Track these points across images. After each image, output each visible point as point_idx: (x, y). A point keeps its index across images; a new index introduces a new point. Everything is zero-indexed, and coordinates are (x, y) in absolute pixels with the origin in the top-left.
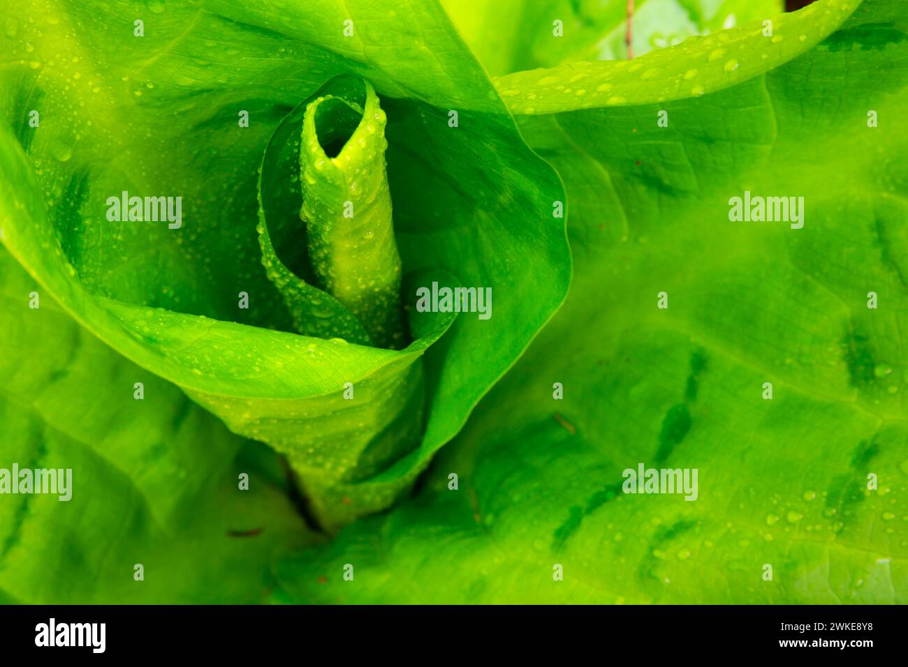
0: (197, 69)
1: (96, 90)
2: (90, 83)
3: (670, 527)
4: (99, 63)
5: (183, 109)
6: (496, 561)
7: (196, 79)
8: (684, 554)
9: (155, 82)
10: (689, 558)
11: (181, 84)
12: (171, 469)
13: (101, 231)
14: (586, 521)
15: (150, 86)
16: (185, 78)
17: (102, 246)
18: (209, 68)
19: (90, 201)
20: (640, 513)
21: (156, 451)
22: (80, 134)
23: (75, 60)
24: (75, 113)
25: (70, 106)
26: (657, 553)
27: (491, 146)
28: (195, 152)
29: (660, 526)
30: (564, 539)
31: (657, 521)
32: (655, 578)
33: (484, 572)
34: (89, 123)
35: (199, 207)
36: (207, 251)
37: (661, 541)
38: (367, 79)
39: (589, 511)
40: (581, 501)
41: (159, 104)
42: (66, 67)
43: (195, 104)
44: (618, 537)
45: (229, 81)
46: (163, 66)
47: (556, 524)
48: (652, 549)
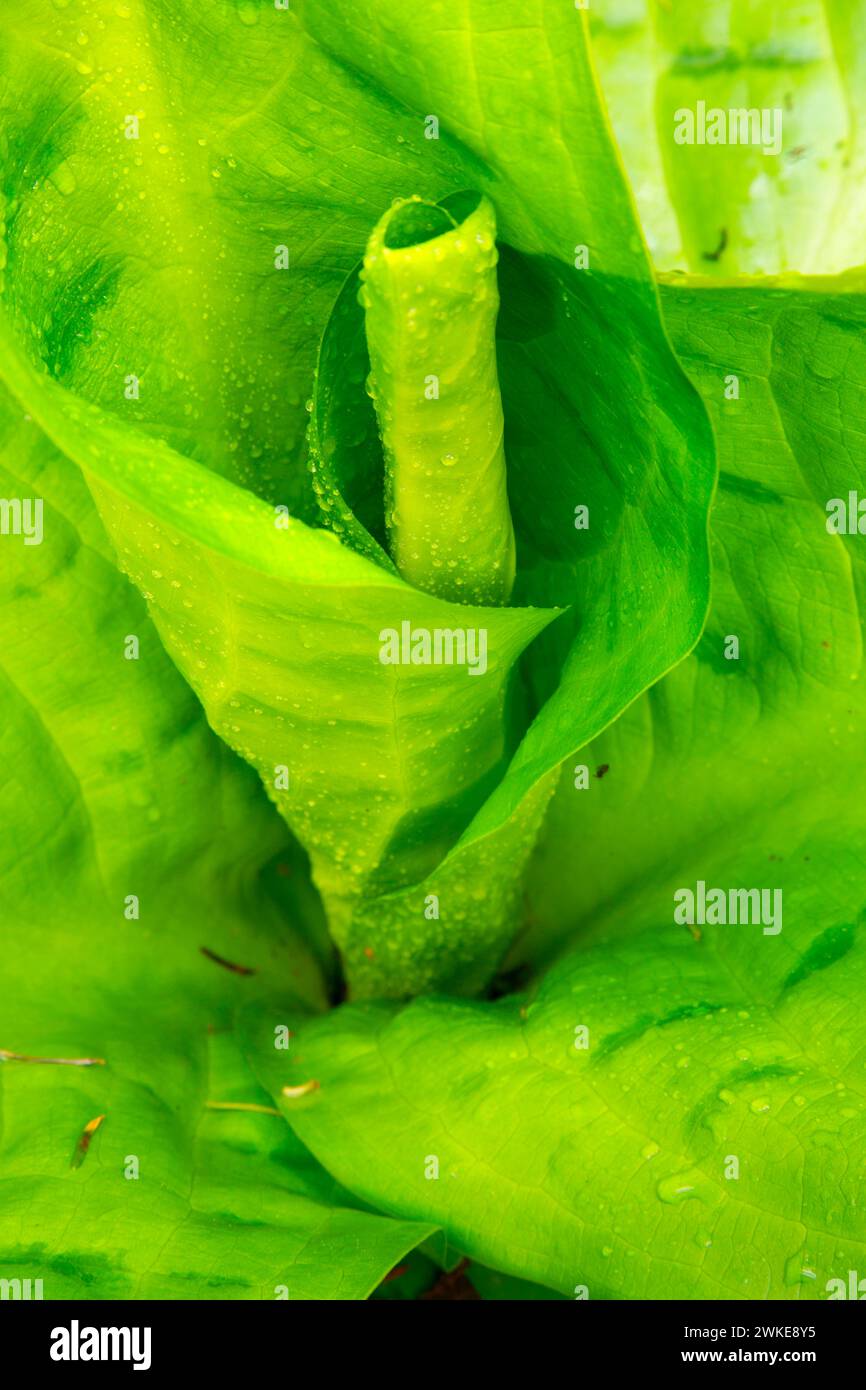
0: (293, 152)
1: (163, 150)
2: (157, 136)
3: (758, 1067)
4: (173, 104)
5: (273, 226)
6: (513, 1055)
7: (291, 170)
8: (759, 1105)
9: (238, 158)
10: (765, 1112)
11: (271, 172)
12: (140, 798)
13: (115, 358)
14: (650, 1035)
15: (231, 164)
16: (278, 163)
17: (109, 379)
18: (310, 155)
19: (114, 310)
20: (725, 1039)
21: (127, 762)
22: (125, 204)
23: (143, 88)
24: (126, 171)
25: (121, 157)
26: (725, 1095)
27: (637, 362)
28: (283, 311)
29: (746, 1063)
30: (616, 1048)
31: (744, 1055)
32: (710, 1129)
33: (490, 1064)
34: (142, 196)
35: (273, 406)
36: (272, 487)
37: (738, 1080)
38: (487, 194)
39: (661, 1024)
40: (658, 1011)
41: (241, 203)
42: (128, 94)
43: (291, 223)
44: (683, 1062)
45: (332, 185)
46: (252, 134)
47: (610, 1028)
48: (721, 1087)
